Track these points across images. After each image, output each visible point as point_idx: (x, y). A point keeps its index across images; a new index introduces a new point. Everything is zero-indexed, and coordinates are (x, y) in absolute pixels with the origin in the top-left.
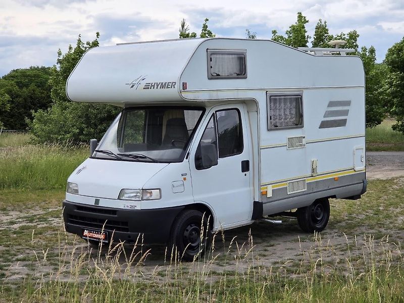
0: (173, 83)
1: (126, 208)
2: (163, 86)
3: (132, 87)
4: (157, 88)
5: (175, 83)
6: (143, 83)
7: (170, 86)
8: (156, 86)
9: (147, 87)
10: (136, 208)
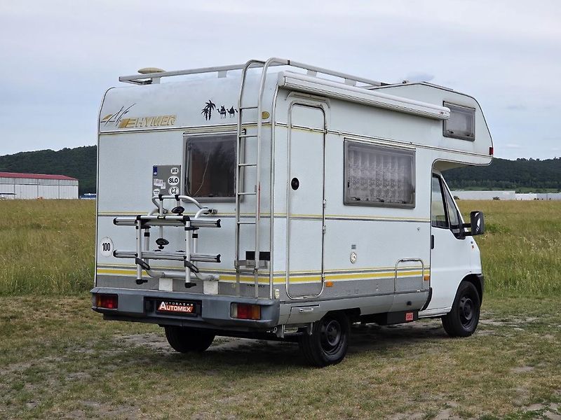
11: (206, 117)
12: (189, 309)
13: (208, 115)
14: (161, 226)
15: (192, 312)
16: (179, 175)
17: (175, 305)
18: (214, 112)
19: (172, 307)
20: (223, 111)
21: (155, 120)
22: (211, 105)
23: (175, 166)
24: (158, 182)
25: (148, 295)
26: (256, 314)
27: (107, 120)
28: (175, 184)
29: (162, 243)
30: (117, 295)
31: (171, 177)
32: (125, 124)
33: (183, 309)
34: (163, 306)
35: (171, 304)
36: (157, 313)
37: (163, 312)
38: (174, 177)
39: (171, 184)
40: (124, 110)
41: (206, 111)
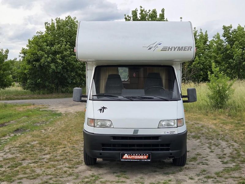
0: (189, 47)
1: (166, 134)
2: (180, 49)
3: (150, 49)
4: (174, 50)
5: (191, 47)
6: (161, 47)
7: (187, 49)
8: (173, 49)
9: (164, 49)
10: (175, 133)
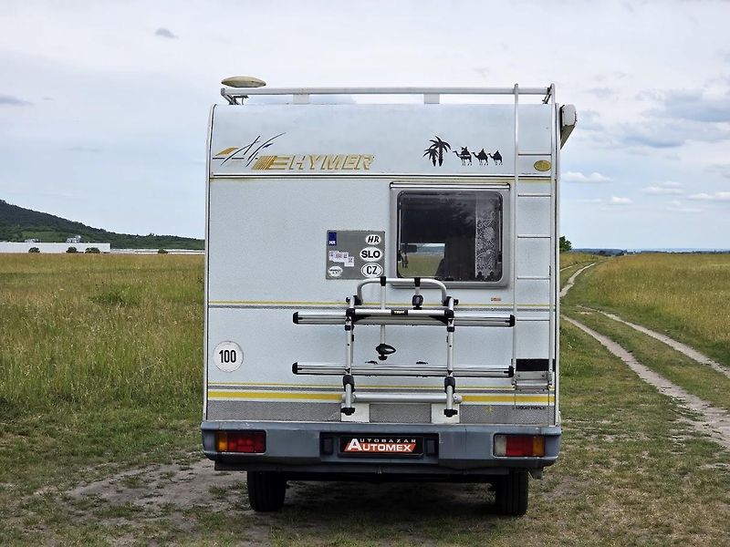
11: (434, 162)
12: (408, 448)
13: (437, 159)
14: (383, 325)
15: (414, 452)
16: (381, 246)
17: (380, 442)
18: (448, 155)
19: (374, 445)
20: (465, 154)
21: (329, 161)
22: (441, 144)
23: (373, 233)
24: (338, 256)
25: (327, 429)
26: (537, 449)
27: (227, 156)
28: (374, 259)
29: (383, 350)
30: (264, 431)
31: (367, 249)
32: (267, 163)
33: (397, 448)
34: (354, 445)
35: (372, 442)
36: (340, 456)
37: (355, 454)
38: (372, 250)
39: (367, 259)
40: (262, 141)
41: (432, 152)
